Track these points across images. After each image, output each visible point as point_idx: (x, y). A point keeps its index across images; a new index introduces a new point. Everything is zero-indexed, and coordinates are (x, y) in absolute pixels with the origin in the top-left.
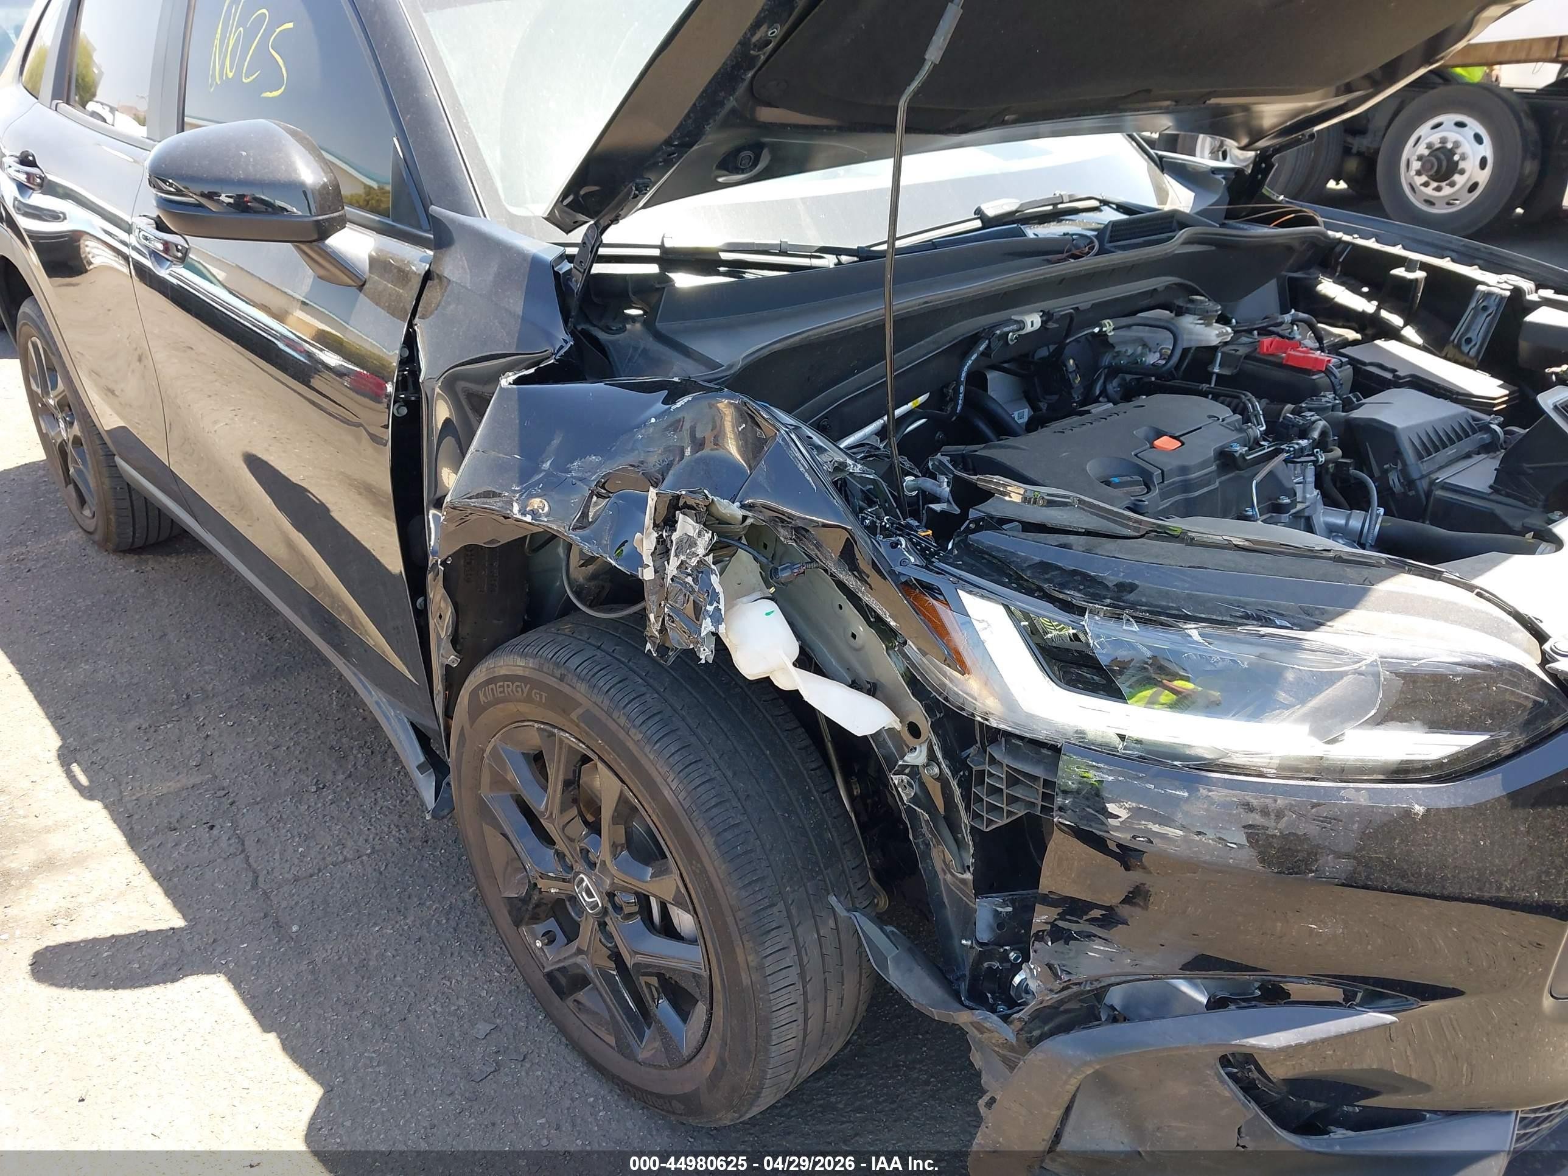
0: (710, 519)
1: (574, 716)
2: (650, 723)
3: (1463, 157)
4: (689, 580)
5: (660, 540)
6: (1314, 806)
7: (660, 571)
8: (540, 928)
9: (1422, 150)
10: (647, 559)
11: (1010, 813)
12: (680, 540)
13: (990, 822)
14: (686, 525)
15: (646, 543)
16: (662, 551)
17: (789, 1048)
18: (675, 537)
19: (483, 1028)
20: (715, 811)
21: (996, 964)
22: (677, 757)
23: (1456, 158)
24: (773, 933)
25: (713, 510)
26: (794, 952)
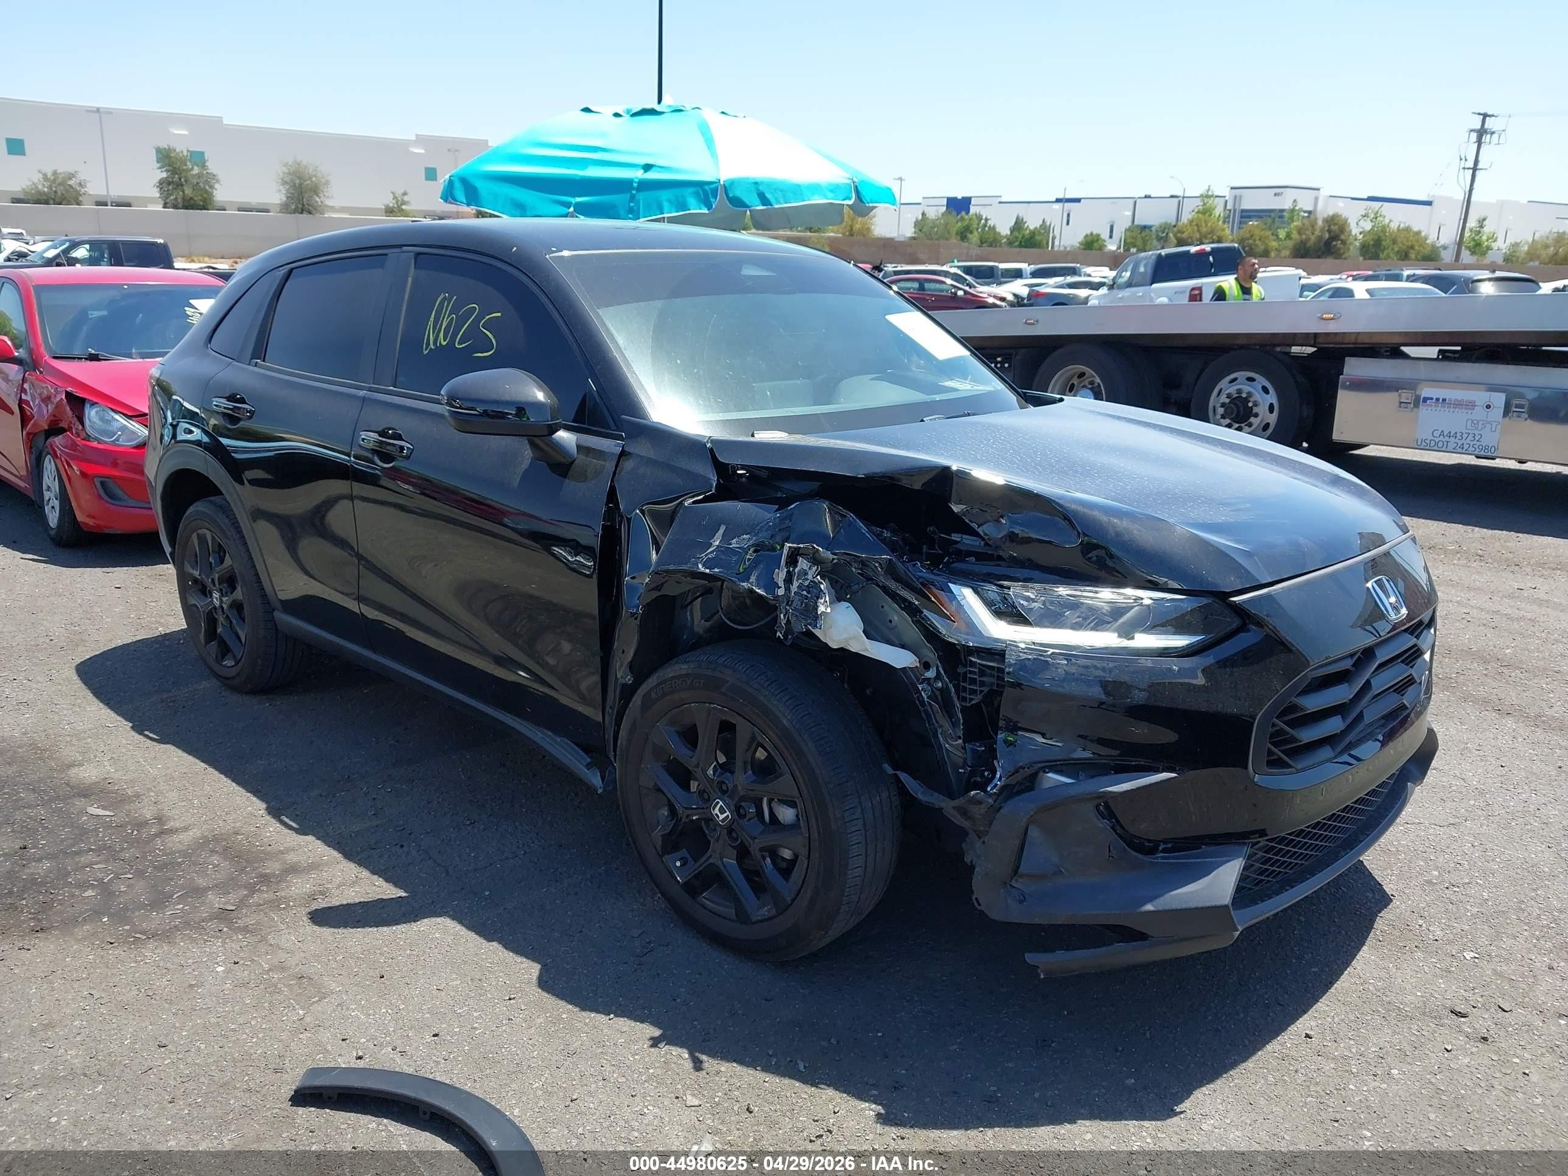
0: (815, 560)
1: (723, 690)
2: (773, 685)
3: (1256, 404)
4: (805, 593)
5: (789, 572)
6: (1126, 666)
7: (788, 589)
8: (679, 854)
9: (1224, 399)
10: (781, 584)
11: (981, 691)
12: (799, 571)
13: (971, 699)
14: (803, 564)
15: (780, 576)
16: (789, 580)
17: (857, 874)
18: (796, 570)
19: (636, 932)
20: (813, 729)
21: (979, 779)
22: (790, 702)
23: (1250, 404)
24: (849, 797)
25: (817, 555)
26: (859, 810)
